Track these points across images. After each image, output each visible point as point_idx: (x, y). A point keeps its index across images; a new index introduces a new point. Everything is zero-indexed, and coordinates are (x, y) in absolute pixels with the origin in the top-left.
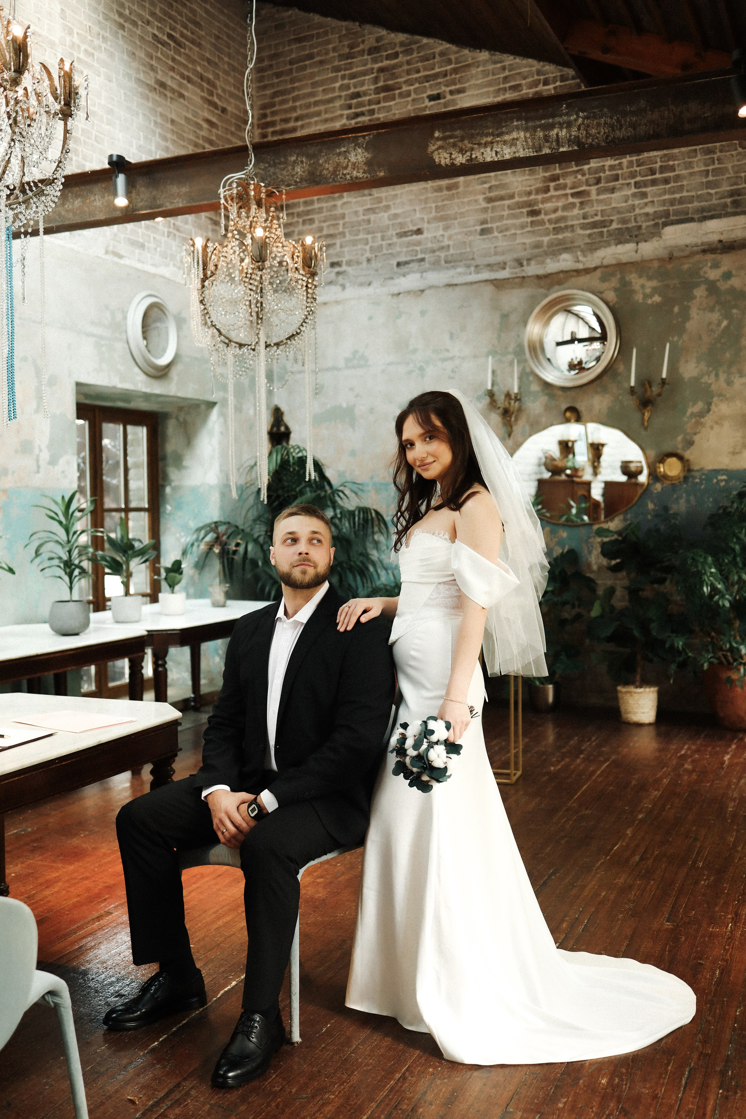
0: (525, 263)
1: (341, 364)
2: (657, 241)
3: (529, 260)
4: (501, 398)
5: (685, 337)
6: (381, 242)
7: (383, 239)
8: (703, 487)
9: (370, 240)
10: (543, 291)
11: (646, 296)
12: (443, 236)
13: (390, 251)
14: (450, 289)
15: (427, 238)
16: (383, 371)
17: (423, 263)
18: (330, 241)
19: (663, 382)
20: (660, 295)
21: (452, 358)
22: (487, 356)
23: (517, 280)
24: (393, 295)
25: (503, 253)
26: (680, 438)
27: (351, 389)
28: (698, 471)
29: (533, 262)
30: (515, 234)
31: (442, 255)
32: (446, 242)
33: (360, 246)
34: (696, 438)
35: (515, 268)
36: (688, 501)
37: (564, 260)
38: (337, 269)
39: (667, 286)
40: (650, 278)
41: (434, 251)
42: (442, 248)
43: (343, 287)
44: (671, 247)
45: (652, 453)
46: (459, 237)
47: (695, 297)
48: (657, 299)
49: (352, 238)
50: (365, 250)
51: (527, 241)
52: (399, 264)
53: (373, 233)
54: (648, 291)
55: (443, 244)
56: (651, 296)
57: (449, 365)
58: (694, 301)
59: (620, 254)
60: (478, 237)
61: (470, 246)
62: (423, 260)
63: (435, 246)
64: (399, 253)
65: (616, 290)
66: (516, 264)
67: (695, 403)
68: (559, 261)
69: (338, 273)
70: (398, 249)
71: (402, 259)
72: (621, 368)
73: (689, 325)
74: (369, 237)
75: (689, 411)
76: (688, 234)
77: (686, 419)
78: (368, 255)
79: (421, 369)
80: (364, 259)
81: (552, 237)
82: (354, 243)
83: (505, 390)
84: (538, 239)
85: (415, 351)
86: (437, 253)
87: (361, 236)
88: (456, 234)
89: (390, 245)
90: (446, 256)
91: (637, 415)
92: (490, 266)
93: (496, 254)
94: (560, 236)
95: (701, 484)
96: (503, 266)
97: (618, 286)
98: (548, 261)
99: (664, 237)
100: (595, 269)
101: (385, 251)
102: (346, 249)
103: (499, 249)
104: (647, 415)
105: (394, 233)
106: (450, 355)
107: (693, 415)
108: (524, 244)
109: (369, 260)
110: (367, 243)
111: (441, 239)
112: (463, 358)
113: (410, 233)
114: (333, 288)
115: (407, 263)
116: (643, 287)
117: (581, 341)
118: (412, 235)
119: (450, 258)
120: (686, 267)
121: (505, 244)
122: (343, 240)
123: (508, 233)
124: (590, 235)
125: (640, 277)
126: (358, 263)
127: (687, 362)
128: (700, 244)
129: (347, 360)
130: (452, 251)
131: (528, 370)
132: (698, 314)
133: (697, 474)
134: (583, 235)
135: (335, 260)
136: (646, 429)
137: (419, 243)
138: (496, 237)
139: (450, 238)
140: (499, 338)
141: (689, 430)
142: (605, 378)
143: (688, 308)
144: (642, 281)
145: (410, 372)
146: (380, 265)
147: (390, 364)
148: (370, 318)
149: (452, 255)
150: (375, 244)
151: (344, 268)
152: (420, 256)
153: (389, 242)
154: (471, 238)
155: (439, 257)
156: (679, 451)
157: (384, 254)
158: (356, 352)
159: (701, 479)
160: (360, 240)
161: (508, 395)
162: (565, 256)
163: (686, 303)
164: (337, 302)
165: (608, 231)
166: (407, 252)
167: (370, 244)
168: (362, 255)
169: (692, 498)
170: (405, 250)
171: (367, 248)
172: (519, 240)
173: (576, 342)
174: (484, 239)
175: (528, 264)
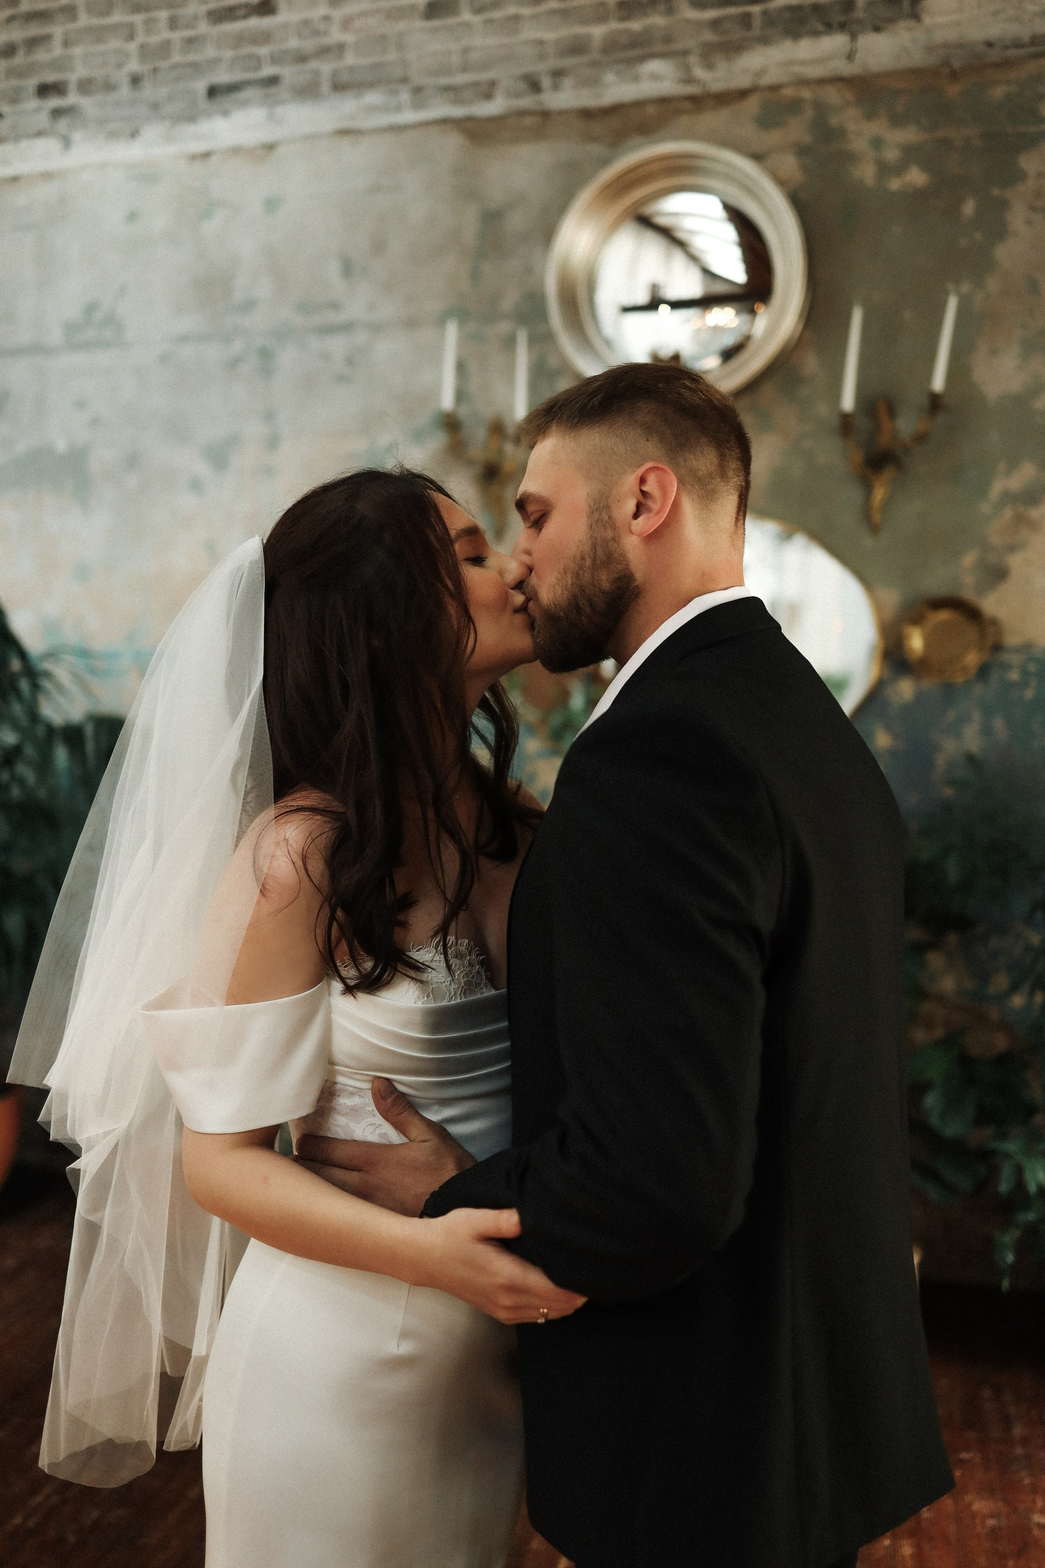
0: (546, 82)
1: (55, 336)
2: (909, 29)
3: (557, 74)
4: (477, 436)
5: (992, 284)
6: (166, 35)
7: (173, 24)
8: (1029, 694)
9: (140, 28)
10: (597, 149)
11: (885, 170)
12: (327, 18)
13: (192, 57)
14: (346, 141)
15: (285, 26)
16: (164, 359)
17: (273, 90)
18: (35, 30)
19: (935, 403)
20: (925, 167)
21: (347, 327)
22: (441, 322)
23: (528, 121)
24: (193, 157)
25: (485, 66)
26: (969, 559)
27: (80, 405)
28: (1018, 650)
29: (568, 82)
30: (516, 18)
31: (326, 68)
32: (336, 35)
33: (114, 44)
34: (1015, 561)
35: (517, 95)
36: (987, 731)
37: (655, 77)
38: (54, 102)
39: (946, 143)
40: (897, 121)
41: (301, 58)
42: (324, 52)
43: (67, 142)
44: (946, 45)
45: (892, 598)
46: (372, 21)
47: (1022, 176)
48: (916, 177)
49: (95, 21)
50: (126, 55)
51: (549, 35)
52: (213, 92)
53: (147, 9)
54: (891, 155)
55: (326, 41)
56: (899, 169)
57: (338, 345)
58: (1021, 187)
59: (803, 63)
60: (420, 24)
61: (400, 46)
62: (273, 81)
63: (309, 45)
64: (214, 63)
65: (802, 151)
66: (522, 86)
67: (1013, 465)
68: (636, 79)
69: (57, 113)
70: (210, 52)
71: (223, 77)
72: (811, 364)
73: (1002, 253)
74: (138, 19)
75: (998, 487)
76: (995, 14)
77: (985, 508)
78: (134, 66)
79: (265, 354)
80: (122, 76)
81: (615, 25)
82: (99, 34)
83: (488, 413)
84: (580, 30)
85: (248, 305)
86: (313, 65)
87: (117, 17)
88: (363, 14)
89: (190, 41)
90: (335, 74)
91: (852, 494)
92: (452, 92)
93: (465, 69)
94: (636, 25)
95: (1024, 684)
96: (488, 92)
97: (807, 139)
98: (610, 77)
99: (927, 20)
100: (742, 94)
101: (177, 58)
102: (77, 51)
103: (474, 56)
104: (879, 494)
105: (203, 9)
106: (342, 317)
107: (1009, 498)
108: (540, 43)
109: (136, 80)
110: (131, 37)
111: (322, 27)
112: (376, 328)
113: (243, 11)
114: (42, 144)
115: (233, 88)
116: (877, 143)
117: (677, 305)
118: (245, 17)
119: (345, 78)
120: (998, 92)
121: (490, 41)
122: (71, 26)
123: (497, 14)
124: (715, 24)
125: (870, 115)
126: (109, 87)
127: (994, 352)
128: (1026, 38)
129: (71, 328)
130: (350, 59)
131: (553, 362)
132: (1029, 223)
133: (1015, 659)
134: (698, 24)
135: (50, 77)
136: (874, 529)
137: (265, 37)
138: (467, 26)
139: (346, 24)
140: (475, 275)
141: (995, 539)
142: (767, 391)
143: (1003, 205)
144: (878, 127)
145: (233, 364)
146: (163, 92)
147: (183, 339)
148: (132, 216)
149: (352, 69)
150: (155, 39)
151: (72, 98)
152: (267, 71)
153: (189, 33)
154: (402, 26)
155: (317, 73)
156: (968, 594)
157: (176, 66)
158: (91, 308)
159: (1025, 673)
160: (115, 27)
161: (497, 428)
162: (654, 66)
163: (996, 192)
164: (47, 176)
165: (765, 13)
166: (234, 61)
167: (140, 39)
168: (120, 66)
169: (998, 724)
170: (228, 54)
171: (132, 47)
172: (530, 33)
173: (664, 308)
174: (435, 30)
175: (556, 87)
